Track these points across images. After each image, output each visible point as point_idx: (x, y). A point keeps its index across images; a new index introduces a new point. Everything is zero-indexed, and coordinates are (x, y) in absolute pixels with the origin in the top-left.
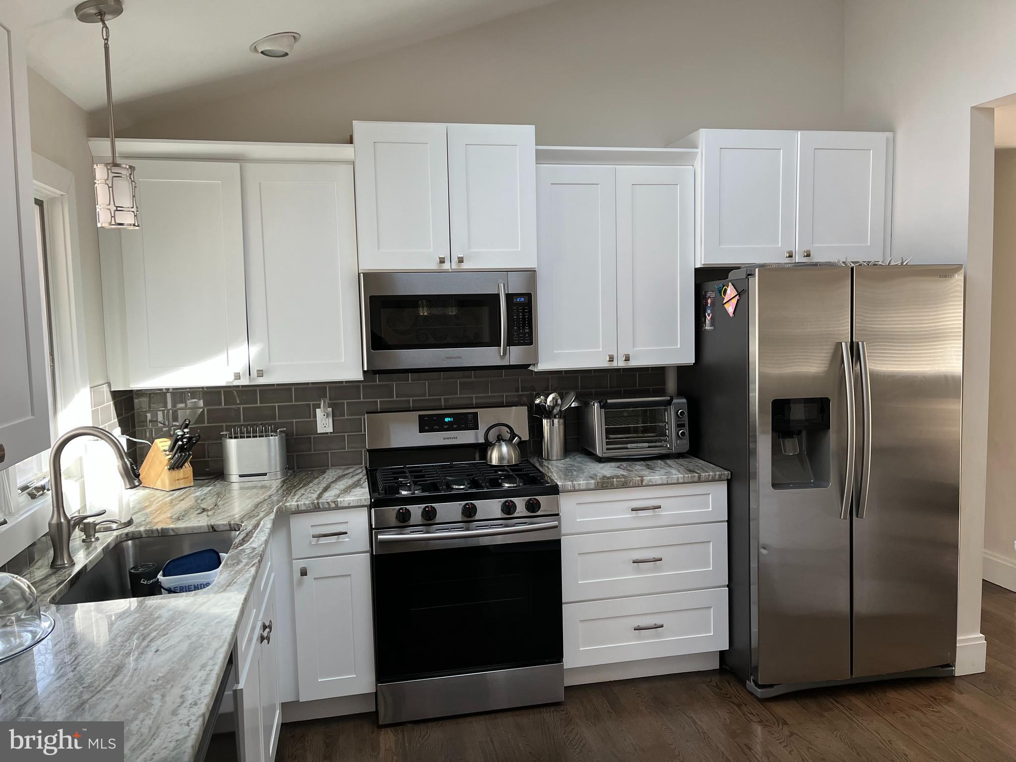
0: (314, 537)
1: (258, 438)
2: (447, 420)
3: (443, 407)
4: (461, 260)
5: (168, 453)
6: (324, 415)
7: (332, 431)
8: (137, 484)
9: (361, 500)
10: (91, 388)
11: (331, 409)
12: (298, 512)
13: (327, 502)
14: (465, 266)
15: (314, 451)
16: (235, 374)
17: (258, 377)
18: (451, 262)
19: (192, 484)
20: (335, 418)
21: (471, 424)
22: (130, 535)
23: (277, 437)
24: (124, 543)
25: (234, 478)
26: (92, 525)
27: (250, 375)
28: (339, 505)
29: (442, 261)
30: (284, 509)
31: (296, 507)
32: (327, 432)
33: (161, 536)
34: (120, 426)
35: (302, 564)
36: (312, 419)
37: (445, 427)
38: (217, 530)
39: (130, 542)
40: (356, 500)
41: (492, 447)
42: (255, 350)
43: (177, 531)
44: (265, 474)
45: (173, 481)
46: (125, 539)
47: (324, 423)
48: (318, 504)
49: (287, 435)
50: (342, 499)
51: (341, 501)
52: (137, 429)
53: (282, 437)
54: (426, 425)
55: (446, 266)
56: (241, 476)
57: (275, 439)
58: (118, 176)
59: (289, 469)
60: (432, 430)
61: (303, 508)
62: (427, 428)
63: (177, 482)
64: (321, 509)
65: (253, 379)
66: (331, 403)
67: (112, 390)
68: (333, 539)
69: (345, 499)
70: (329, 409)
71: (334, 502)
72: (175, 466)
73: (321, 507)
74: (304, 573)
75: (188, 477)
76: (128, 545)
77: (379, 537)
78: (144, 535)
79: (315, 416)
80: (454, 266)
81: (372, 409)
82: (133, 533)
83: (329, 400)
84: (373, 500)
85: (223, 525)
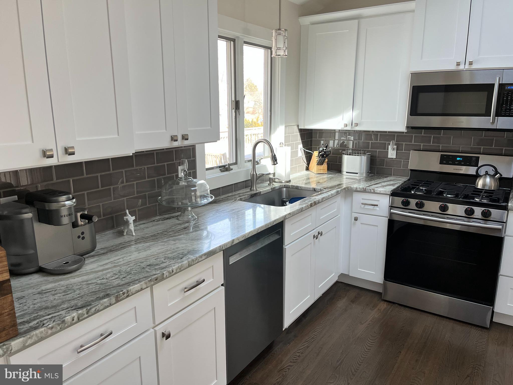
0: (362, 204)
1: (357, 156)
2: (458, 159)
3: (460, 152)
4: (471, 63)
5: (317, 157)
6: (392, 149)
7: (395, 158)
8: (276, 163)
9: (386, 191)
10: (285, 126)
11: (396, 146)
12: (357, 191)
13: (370, 189)
14: (474, 67)
15: (385, 167)
16: (345, 124)
17: (355, 126)
18: (465, 64)
19: (326, 173)
20: (398, 151)
21: (473, 163)
22: (286, 186)
23: (365, 157)
24: (283, 189)
25: (344, 173)
26: (272, 179)
27: (352, 125)
28: (375, 192)
29: (458, 64)
30: (350, 188)
31: (356, 189)
32: (393, 158)
33: (296, 189)
34: (302, 144)
35: (356, 215)
36: (386, 150)
37: (456, 163)
38: (316, 190)
39: (285, 189)
40: (384, 190)
41: (480, 178)
42: (355, 113)
43: (302, 188)
44: (357, 173)
45: (319, 170)
46: (284, 187)
47: (392, 154)
48: (366, 189)
49: (371, 157)
50: (377, 189)
51: (376, 190)
52: (313, 146)
53: (368, 157)
54: (444, 160)
55: (462, 67)
56: (347, 172)
57: (364, 157)
58: (280, 34)
59: (370, 173)
60: (447, 164)
61: (359, 190)
62: (444, 162)
63: (320, 170)
64: (367, 192)
65: (353, 127)
66: (397, 144)
67: (299, 128)
68: (372, 207)
69: (379, 189)
70: (395, 146)
71: (373, 190)
72: (320, 163)
73: (367, 191)
74: (356, 219)
75: (325, 170)
76: (284, 190)
77: (391, 211)
78: (291, 187)
79: (388, 149)
80: (467, 67)
81: (418, 148)
82: (287, 185)
83: (396, 142)
84: (392, 192)
85: (318, 189)
